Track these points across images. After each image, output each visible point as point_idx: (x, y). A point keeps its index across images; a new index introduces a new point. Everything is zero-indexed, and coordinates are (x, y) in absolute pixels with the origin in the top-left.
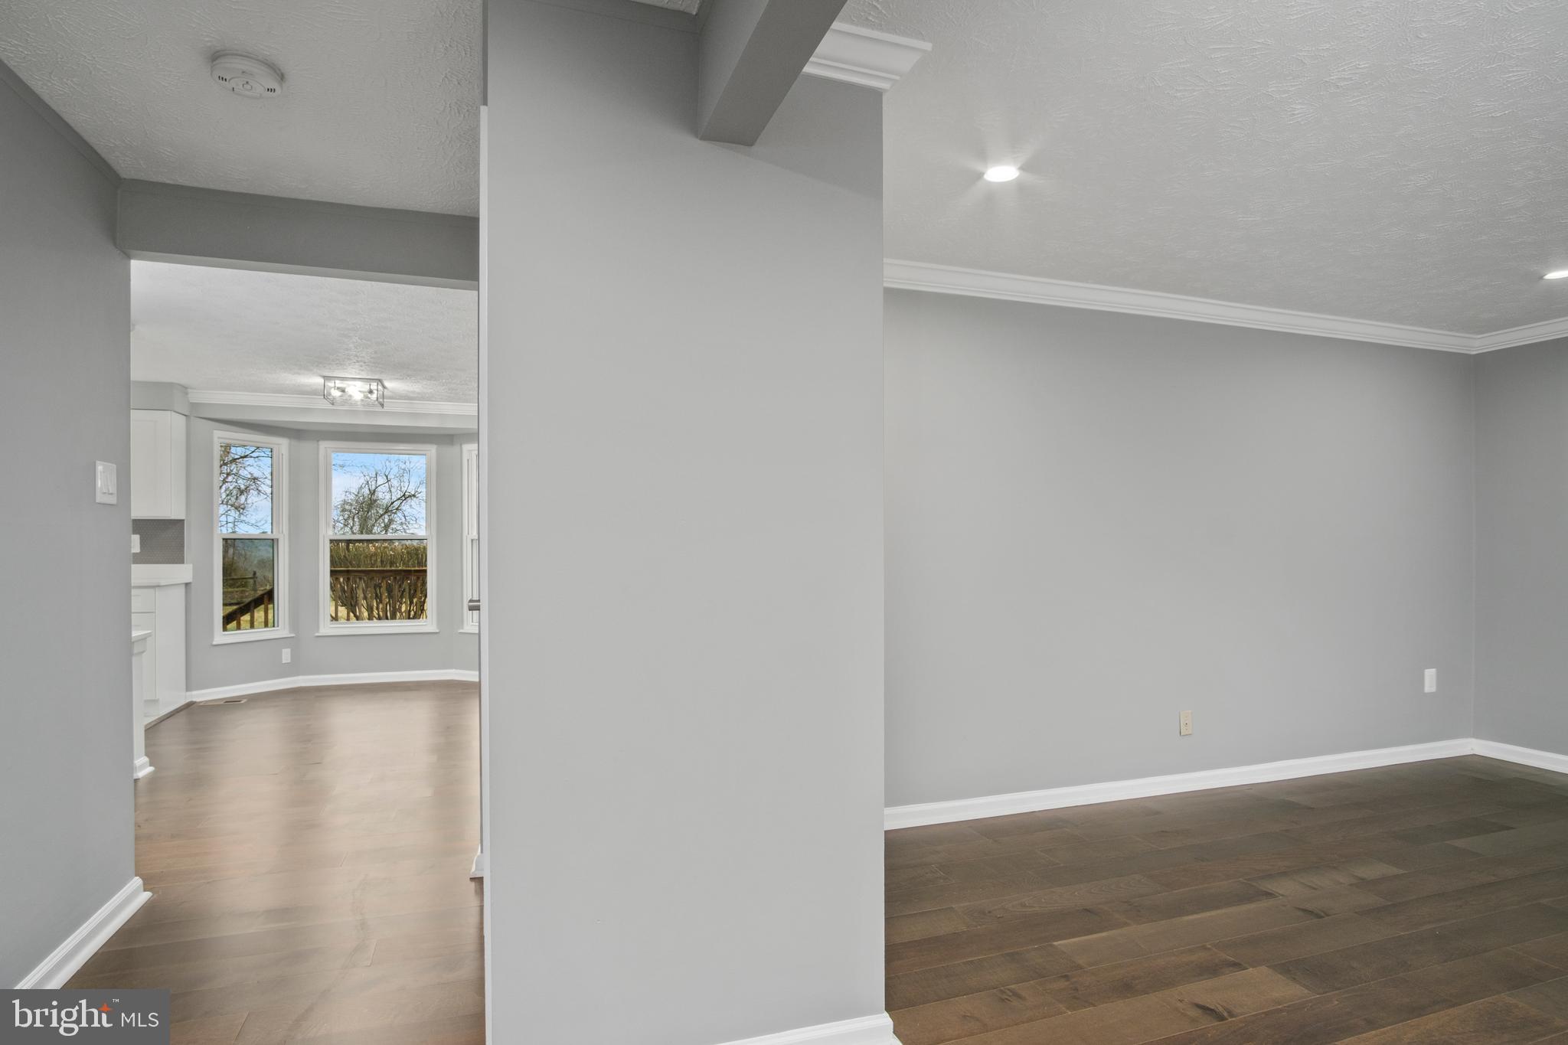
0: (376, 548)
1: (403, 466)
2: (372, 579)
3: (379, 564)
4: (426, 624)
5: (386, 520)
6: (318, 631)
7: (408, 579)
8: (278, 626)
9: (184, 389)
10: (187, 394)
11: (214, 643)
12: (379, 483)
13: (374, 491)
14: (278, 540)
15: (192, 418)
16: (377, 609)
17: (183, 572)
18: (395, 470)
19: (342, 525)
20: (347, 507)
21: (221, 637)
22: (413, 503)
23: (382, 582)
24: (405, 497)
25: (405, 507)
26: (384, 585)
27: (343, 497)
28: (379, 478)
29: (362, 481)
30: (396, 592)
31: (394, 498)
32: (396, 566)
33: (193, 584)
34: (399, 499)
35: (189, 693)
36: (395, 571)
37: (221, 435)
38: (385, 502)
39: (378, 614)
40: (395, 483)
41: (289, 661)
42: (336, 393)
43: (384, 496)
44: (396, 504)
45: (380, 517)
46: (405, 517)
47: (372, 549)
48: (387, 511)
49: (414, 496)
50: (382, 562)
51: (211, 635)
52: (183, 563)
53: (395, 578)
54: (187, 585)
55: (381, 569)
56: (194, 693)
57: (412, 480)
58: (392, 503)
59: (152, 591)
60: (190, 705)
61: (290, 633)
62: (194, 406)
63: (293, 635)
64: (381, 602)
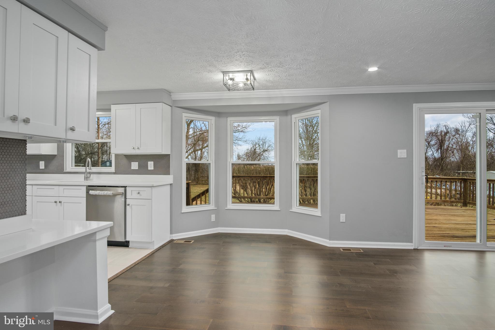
0: (254, 167)
1: (264, 141)
2: (252, 179)
3: (255, 174)
4: (275, 207)
5: (259, 158)
6: (227, 207)
7: (265, 179)
8: (210, 204)
9: (169, 93)
10: (171, 96)
11: (182, 212)
12: (257, 146)
13: (255, 149)
14: (210, 163)
15: (173, 107)
16: (254, 190)
17: (168, 179)
18: (261, 143)
19: (246, 160)
20: (248, 154)
21: (186, 209)
22: (266, 153)
23: (256, 180)
24: (264, 151)
25: (264, 154)
26: (257, 181)
27: (246, 151)
28: (257, 145)
29: (252, 146)
30: (261, 185)
31: (261, 151)
32: (261, 175)
33: (173, 185)
34: (262, 152)
35: (171, 235)
36: (261, 176)
37: (186, 116)
38: (258, 153)
39: (255, 192)
40: (261, 146)
41: (214, 220)
42: (230, 82)
43: (258, 151)
44: (262, 153)
45: (257, 157)
46: (264, 157)
47: (253, 167)
48: (259, 155)
49: (267, 150)
50: (256, 173)
51: (181, 209)
52: (170, 175)
53: (261, 179)
54: (171, 184)
55: (256, 175)
56: (173, 235)
57: (266, 145)
58: (260, 153)
59: (150, 189)
60: (171, 241)
61: (215, 207)
62: (175, 101)
63: (216, 208)
64: (256, 188)
